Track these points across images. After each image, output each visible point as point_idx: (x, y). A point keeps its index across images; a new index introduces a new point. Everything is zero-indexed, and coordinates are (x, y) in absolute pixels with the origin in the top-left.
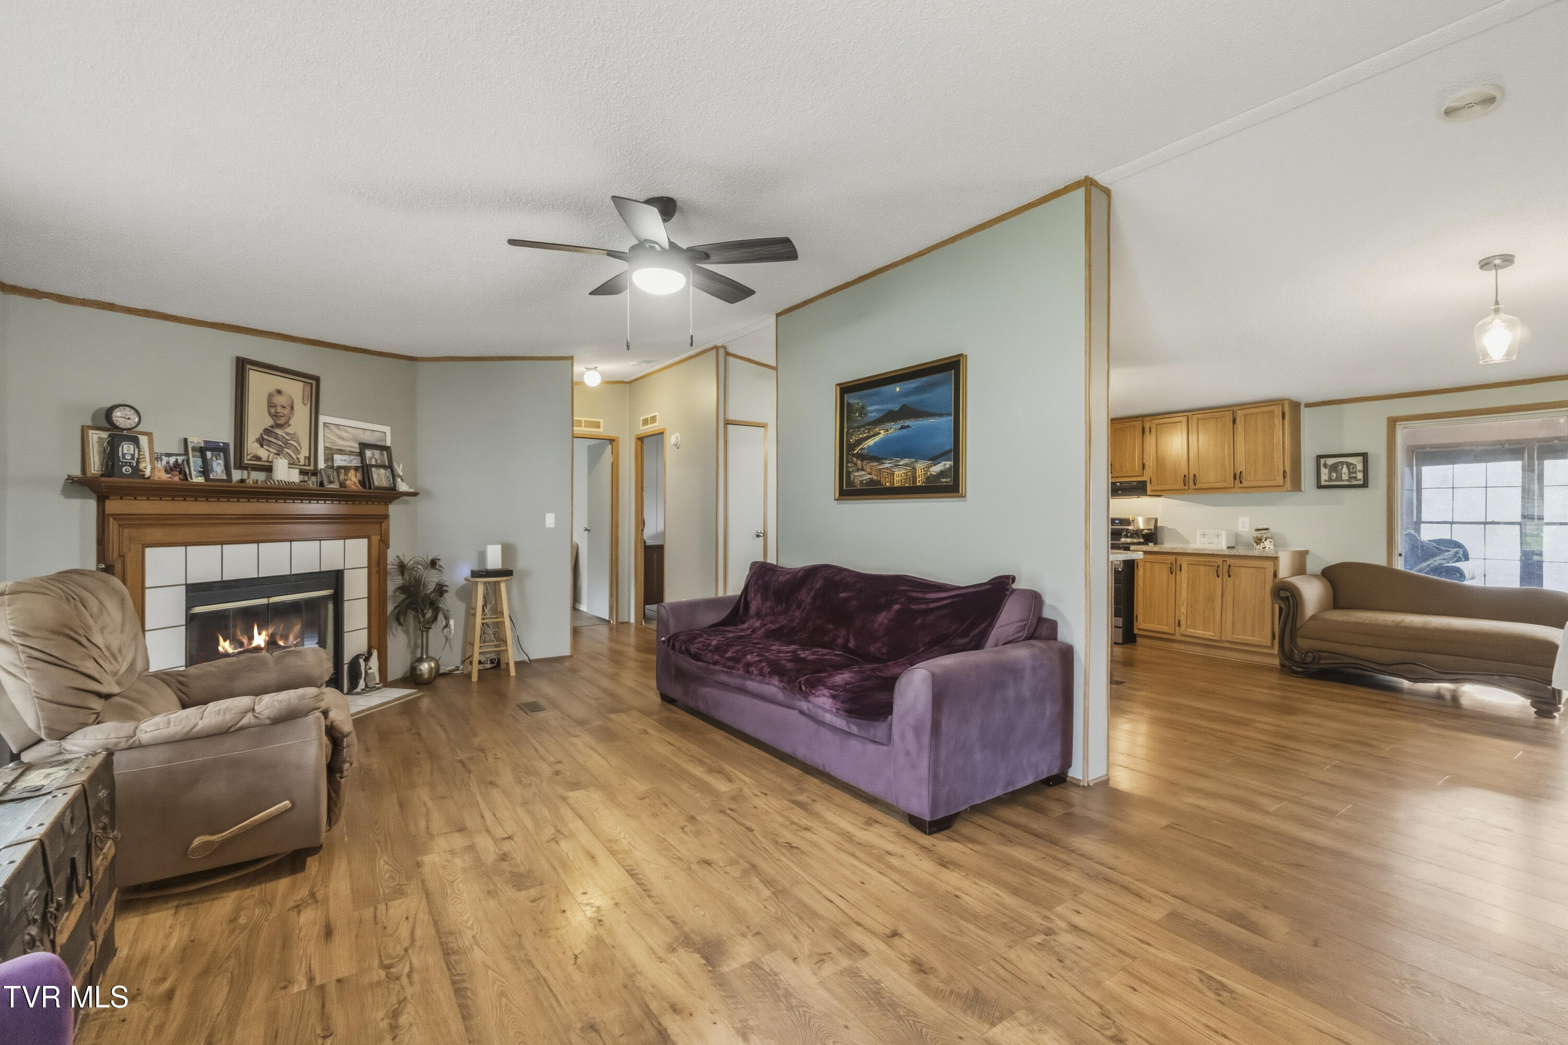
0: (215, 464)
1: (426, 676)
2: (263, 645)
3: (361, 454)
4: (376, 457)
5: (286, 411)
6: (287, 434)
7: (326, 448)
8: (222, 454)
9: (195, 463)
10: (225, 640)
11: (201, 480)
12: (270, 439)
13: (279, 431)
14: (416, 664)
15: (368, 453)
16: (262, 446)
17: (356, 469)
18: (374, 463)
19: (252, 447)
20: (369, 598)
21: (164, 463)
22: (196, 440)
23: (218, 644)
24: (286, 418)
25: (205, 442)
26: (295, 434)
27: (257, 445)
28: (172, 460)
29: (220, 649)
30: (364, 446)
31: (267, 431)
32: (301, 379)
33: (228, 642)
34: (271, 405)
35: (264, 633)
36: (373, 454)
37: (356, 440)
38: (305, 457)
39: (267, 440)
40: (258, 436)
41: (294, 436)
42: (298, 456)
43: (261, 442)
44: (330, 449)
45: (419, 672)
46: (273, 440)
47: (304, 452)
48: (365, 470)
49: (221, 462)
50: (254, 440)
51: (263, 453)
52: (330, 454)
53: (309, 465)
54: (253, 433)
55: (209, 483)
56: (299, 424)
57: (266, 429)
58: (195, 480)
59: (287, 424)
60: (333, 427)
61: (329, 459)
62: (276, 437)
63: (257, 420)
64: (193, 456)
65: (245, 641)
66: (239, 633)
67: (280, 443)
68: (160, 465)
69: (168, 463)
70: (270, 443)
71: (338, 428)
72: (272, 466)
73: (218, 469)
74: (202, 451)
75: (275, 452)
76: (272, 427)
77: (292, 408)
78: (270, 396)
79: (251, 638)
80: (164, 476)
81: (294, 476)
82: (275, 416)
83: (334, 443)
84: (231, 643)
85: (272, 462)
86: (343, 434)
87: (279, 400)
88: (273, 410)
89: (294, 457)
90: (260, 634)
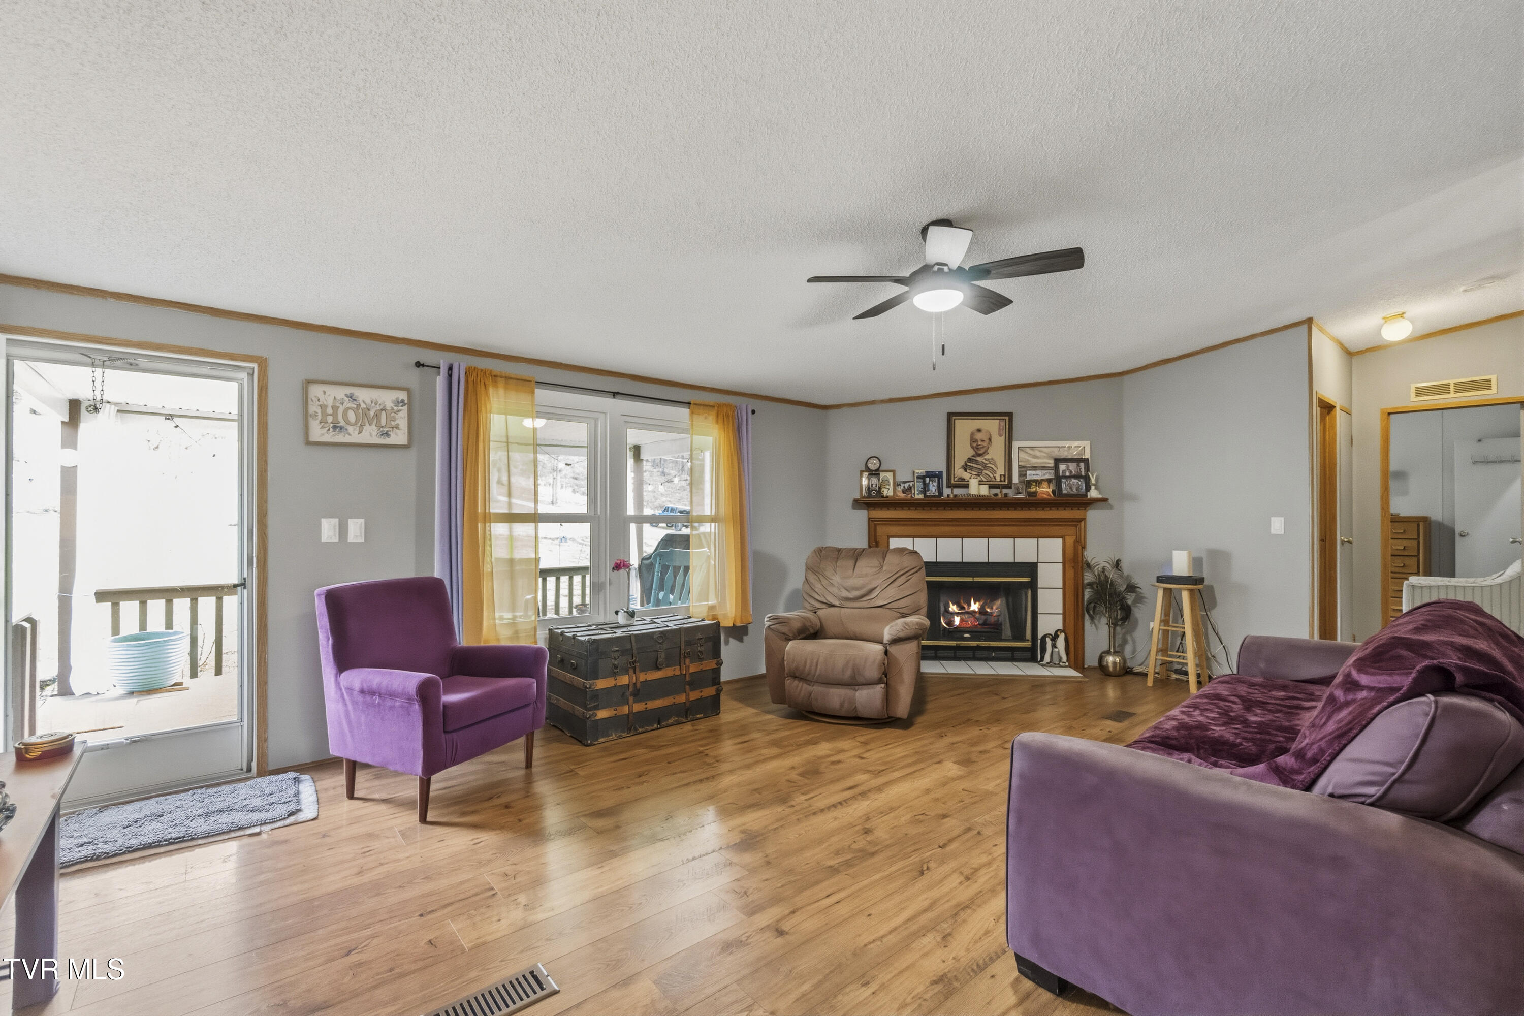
0: (931, 486)
1: (1111, 669)
2: (977, 610)
3: (1056, 468)
4: (1070, 468)
5: (984, 444)
6: (986, 460)
7: (1020, 467)
8: (937, 479)
9: (919, 485)
10: (953, 605)
11: (921, 496)
12: (972, 465)
13: (979, 459)
14: (1104, 655)
15: (1062, 467)
16: (966, 471)
17: (1049, 481)
18: (1068, 474)
19: (959, 472)
20: (1064, 588)
21: (902, 487)
22: (921, 472)
23: (949, 606)
24: (985, 449)
25: (926, 472)
26: (992, 459)
27: (962, 470)
28: (907, 485)
29: (950, 609)
30: (1058, 461)
31: (970, 460)
32: (995, 417)
33: (955, 606)
34: (973, 440)
35: (977, 603)
36: (1068, 467)
37: (1052, 457)
38: (1001, 475)
39: (970, 466)
40: (963, 464)
41: (992, 461)
42: (995, 475)
43: (965, 468)
44: (1024, 467)
45: (1105, 664)
46: (974, 465)
47: (1001, 471)
48: (1058, 479)
49: (936, 484)
50: (961, 466)
51: (966, 475)
52: (1023, 470)
53: (1005, 481)
54: (959, 460)
55: (927, 499)
56: (996, 452)
57: (969, 458)
58: (917, 497)
59: (986, 452)
60: (1028, 450)
61: (1022, 474)
62: (977, 462)
63: (963, 452)
64: (917, 482)
65: (966, 606)
66: (962, 601)
67: (979, 467)
68: (899, 489)
69: (904, 487)
70: (972, 468)
71: (1032, 450)
72: (968, 484)
73: (933, 489)
74: (922, 478)
75: (976, 473)
76: (973, 456)
77: (990, 440)
78: (972, 434)
79: (969, 605)
80: (902, 495)
81: (984, 491)
82: (976, 448)
83: (1028, 461)
84: (957, 607)
85: (968, 481)
86: (1038, 453)
87: (979, 436)
88: (975, 445)
89: (991, 476)
90: (975, 603)
